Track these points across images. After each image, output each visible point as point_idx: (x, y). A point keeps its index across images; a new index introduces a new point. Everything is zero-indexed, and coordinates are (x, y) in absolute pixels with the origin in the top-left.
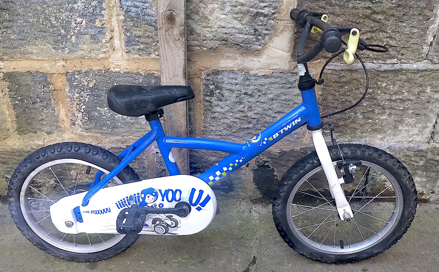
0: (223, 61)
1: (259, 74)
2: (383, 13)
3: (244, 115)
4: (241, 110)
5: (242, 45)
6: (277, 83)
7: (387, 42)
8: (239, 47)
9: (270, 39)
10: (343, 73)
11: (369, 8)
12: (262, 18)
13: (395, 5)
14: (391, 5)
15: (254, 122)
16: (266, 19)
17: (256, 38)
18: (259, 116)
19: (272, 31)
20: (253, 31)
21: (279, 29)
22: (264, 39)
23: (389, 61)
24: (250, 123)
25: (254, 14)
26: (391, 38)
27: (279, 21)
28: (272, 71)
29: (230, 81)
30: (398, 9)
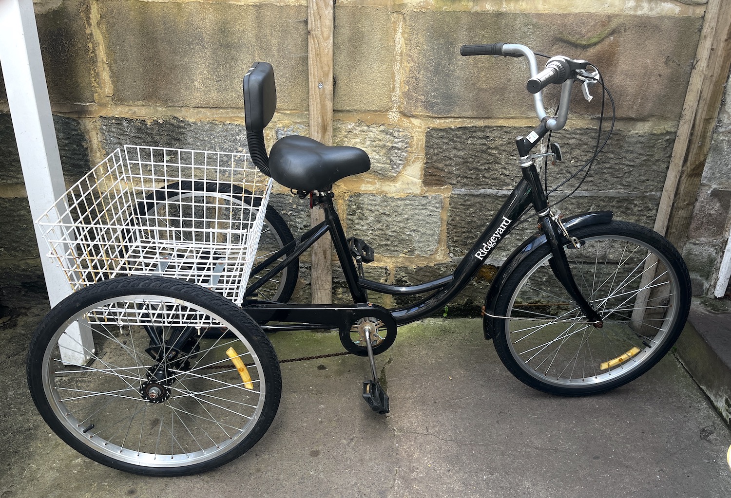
0: (363, 185)
1: (395, 197)
2: (496, 148)
3: (383, 232)
4: (381, 228)
5: (380, 172)
6: (410, 205)
7: (502, 171)
8: (377, 174)
9: (404, 167)
10: (467, 198)
11: (485, 144)
12: (396, 151)
13: (505, 143)
14: (502, 142)
15: (392, 239)
16: (399, 151)
17: (392, 167)
18: (396, 234)
19: (406, 162)
20: (389, 161)
21: (411, 160)
22: (398, 167)
23: (504, 188)
24: (388, 240)
25: (389, 148)
26: (505, 168)
27: (410, 154)
28: (407, 195)
29: (370, 202)
30: (509, 145)
